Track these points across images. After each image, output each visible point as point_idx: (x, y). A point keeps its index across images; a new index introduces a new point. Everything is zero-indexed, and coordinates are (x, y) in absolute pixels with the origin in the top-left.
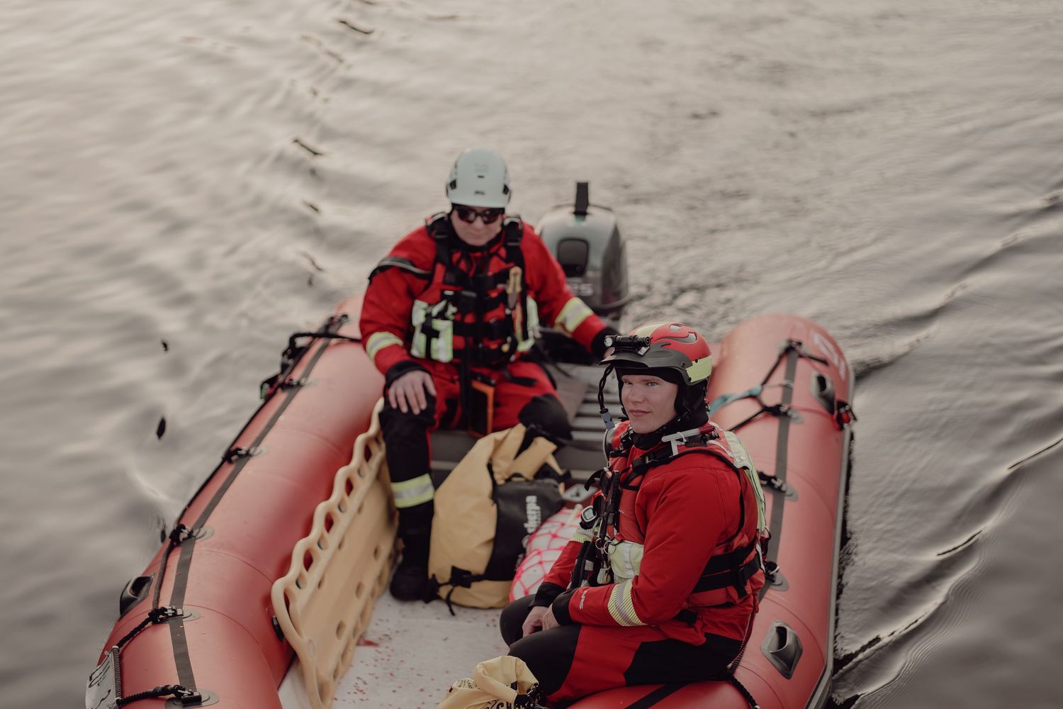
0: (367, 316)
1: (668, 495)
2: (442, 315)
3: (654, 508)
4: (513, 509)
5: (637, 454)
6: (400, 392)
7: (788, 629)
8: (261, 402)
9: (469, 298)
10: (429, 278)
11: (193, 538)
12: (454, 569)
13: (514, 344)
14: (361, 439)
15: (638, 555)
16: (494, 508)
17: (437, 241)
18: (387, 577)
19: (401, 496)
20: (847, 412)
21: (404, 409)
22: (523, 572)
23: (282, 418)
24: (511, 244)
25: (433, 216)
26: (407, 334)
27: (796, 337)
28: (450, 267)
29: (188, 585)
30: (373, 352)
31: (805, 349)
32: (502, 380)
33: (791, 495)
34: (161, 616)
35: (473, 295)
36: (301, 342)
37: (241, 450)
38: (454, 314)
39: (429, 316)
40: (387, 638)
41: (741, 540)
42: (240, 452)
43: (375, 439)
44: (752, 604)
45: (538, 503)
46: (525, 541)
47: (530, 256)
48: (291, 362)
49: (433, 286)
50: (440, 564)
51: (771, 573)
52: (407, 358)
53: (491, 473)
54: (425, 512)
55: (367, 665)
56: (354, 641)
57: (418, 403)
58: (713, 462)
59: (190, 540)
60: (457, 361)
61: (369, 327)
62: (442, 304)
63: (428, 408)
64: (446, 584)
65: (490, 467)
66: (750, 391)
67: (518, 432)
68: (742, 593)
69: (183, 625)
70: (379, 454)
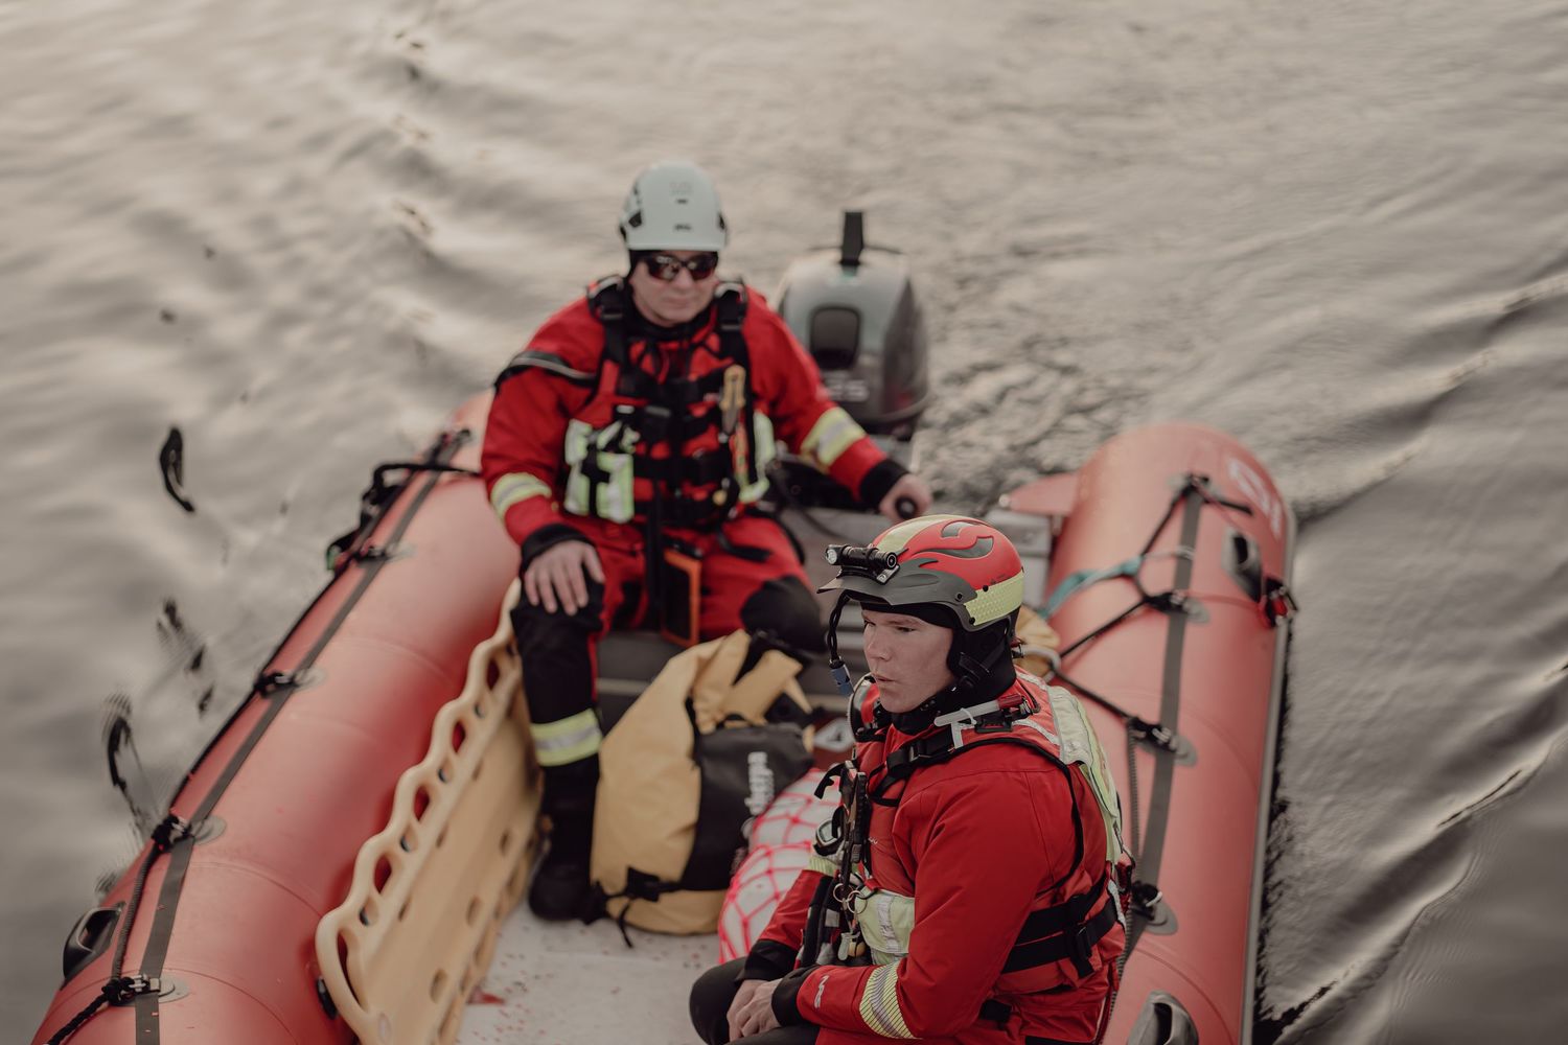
0: (492, 447)
1: (945, 821)
2: (614, 446)
3: (923, 846)
4: (726, 775)
5: (898, 739)
6: (544, 577)
7: (1174, 1007)
8: (328, 577)
9: (658, 419)
10: (593, 385)
11: (191, 840)
12: (632, 873)
13: (734, 491)
14: (481, 651)
15: (903, 915)
16: (694, 777)
17: (607, 324)
18: (523, 881)
19: (545, 746)
20: (1281, 597)
21: (551, 606)
22: (741, 886)
23: (353, 616)
24: (726, 328)
25: (599, 282)
26: (557, 477)
27: (1200, 469)
28: (628, 367)
29: (174, 931)
30: (503, 507)
31: (1215, 489)
32: (714, 551)
33: (1185, 756)
34: (123, 992)
35: (664, 412)
36: (391, 478)
37: (281, 675)
38: (634, 444)
39: (592, 448)
40: (520, 988)
41: (1081, 883)
42: (280, 680)
43: (507, 649)
44: (1106, 980)
45: (769, 765)
46: (747, 829)
47: (759, 343)
48: (374, 511)
49: (599, 398)
50: (609, 862)
51: (1149, 904)
52: (557, 519)
53: (692, 713)
54: (587, 772)
55: (484, 1039)
56: (462, 1000)
57: (574, 597)
58: (1023, 758)
59: (184, 842)
60: (642, 519)
61: (495, 466)
62: (614, 429)
63: (590, 604)
64: (618, 895)
65: (689, 705)
66: (1124, 565)
67: (736, 645)
68: (1085, 969)
69: (157, 1011)
70: (512, 674)
